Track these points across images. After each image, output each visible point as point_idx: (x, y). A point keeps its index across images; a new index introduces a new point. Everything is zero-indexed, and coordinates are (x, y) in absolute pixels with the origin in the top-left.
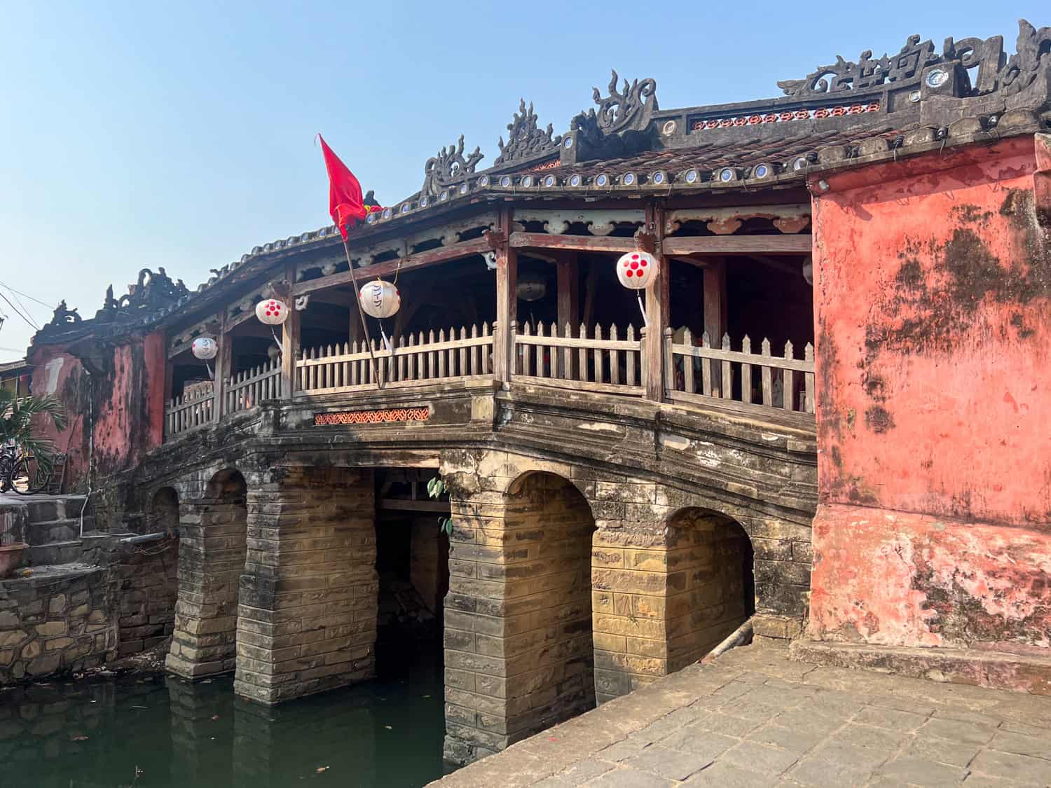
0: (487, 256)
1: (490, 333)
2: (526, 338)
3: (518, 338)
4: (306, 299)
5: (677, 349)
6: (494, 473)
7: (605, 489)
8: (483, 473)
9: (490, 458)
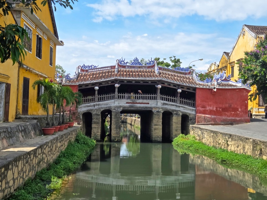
0: (156, 86)
1: (156, 95)
2: (162, 96)
3: (161, 96)
4: (120, 85)
5: (180, 99)
6: (161, 111)
7: (175, 112)
8: (159, 111)
9: (161, 109)
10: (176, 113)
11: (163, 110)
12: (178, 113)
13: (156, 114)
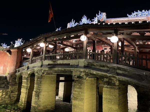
6: (83, 76)
7: (106, 80)
8: (81, 76)
9: (83, 73)
10: (108, 81)
11: (86, 74)
12: (111, 82)
13: (77, 80)
